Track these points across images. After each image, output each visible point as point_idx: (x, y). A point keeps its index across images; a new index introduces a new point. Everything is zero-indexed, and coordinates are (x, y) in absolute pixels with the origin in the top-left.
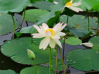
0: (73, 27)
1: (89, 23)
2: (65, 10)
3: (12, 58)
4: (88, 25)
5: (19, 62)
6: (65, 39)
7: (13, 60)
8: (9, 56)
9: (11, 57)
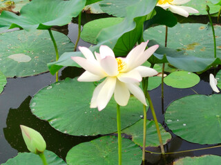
0: (179, 50)
1: (215, 39)
2: (155, 14)
3: (51, 123)
4: (213, 43)
5: (65, 132)
6: (165, 75)
7: (53, 126)
8: (46, 119)
9: (49, 120)
